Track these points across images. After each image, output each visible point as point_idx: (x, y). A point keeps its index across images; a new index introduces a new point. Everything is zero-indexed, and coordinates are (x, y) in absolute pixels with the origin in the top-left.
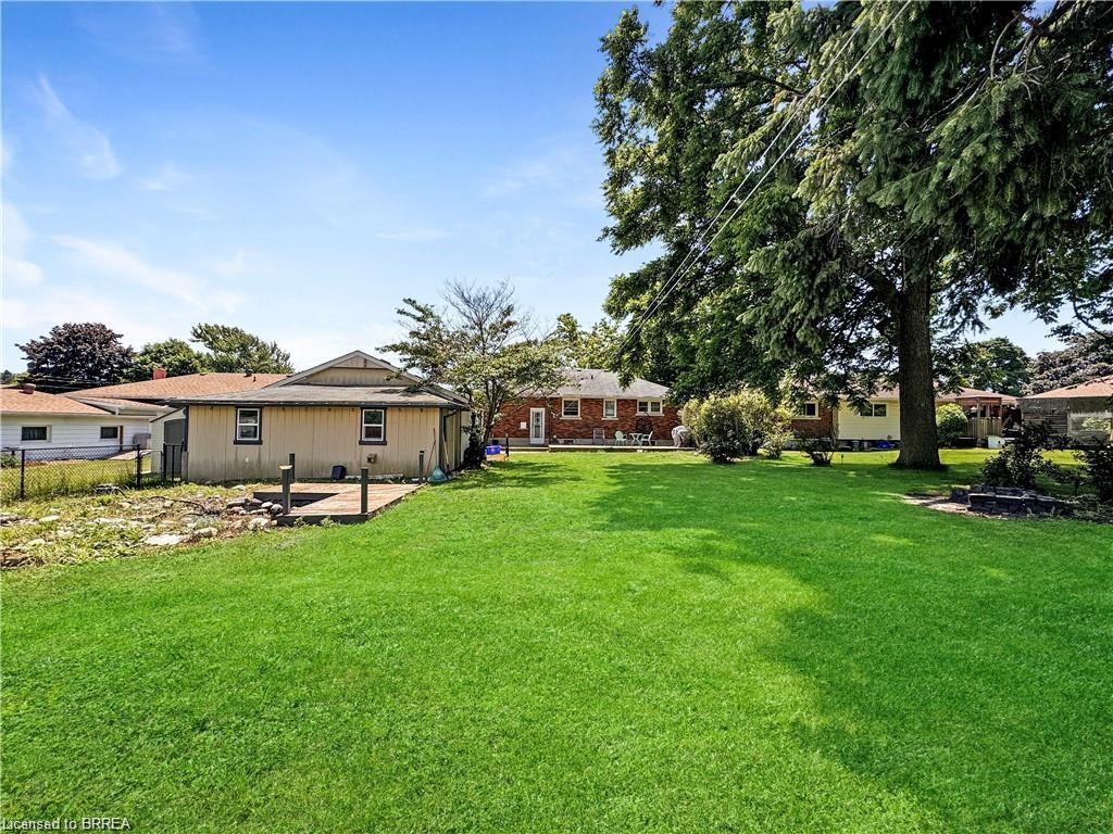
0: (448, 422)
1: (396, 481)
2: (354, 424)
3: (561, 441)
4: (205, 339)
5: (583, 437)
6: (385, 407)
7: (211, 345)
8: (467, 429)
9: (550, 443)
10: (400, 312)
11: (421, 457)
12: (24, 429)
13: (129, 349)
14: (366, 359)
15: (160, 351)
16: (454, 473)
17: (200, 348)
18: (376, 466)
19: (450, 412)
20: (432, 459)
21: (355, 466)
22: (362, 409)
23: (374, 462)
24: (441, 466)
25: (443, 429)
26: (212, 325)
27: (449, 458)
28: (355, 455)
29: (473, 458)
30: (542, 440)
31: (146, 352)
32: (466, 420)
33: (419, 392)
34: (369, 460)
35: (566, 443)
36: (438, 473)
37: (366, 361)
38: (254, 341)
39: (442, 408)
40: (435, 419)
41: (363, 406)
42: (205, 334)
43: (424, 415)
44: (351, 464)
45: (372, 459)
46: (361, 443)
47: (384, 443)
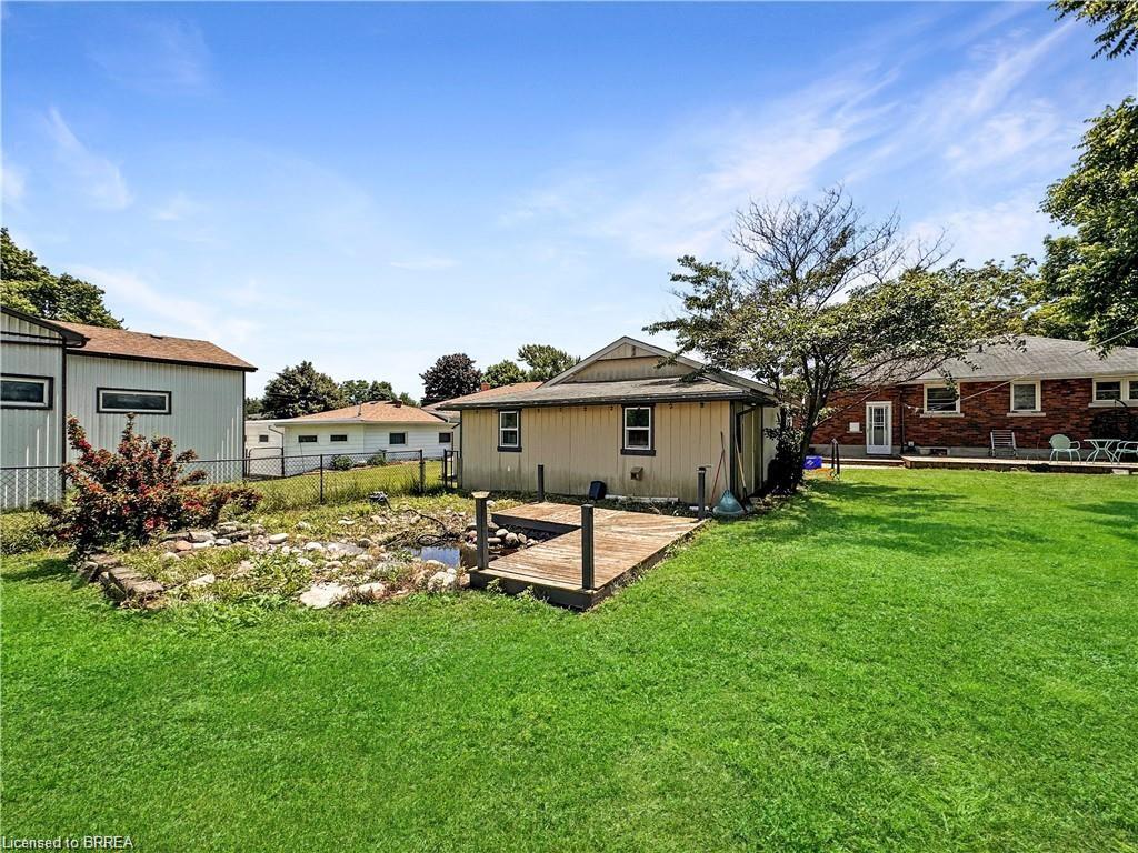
0: (743, 422)
1: (667, 509)
2: (614, 426)
3: (923, 450)
4: (528, 358)
5: (967, 445)
6: (652, 402)
7: (531, 364)
8: (772, 433)
9: (903, 452)
10: (675, 278)
11: (702, 477)
12: (391, 435)
13: (479, 372)
14: (634, 345)
15: (497, 371)
16: (754, 500)
17: (524, 367)
18: (643, 483)
19: (746, 408)
20: (719, 478)
21: (617, 482)
22: (623, 407)
23: (640, 479)
24: (734, 491)
25: (737, 436)
26: (531, 345)
27: (746, 479)
28: (614, 467)
29: (783, 476)
30: (887, 449)
31: (489, 373)
32: (771, 418)
33: (700, 381)
34: (633, 476)
35: (933, 454)
36: (729, 501)
37: (634, 348)
38: (563, 356)
39: (734, 401)
40: (722, 418)
41: (624, 402)
42: (528, 354)
43: (705, 412)
44: (612, 479)
45: (637, 475)
46: (624, 452)
47: (652, 453)
